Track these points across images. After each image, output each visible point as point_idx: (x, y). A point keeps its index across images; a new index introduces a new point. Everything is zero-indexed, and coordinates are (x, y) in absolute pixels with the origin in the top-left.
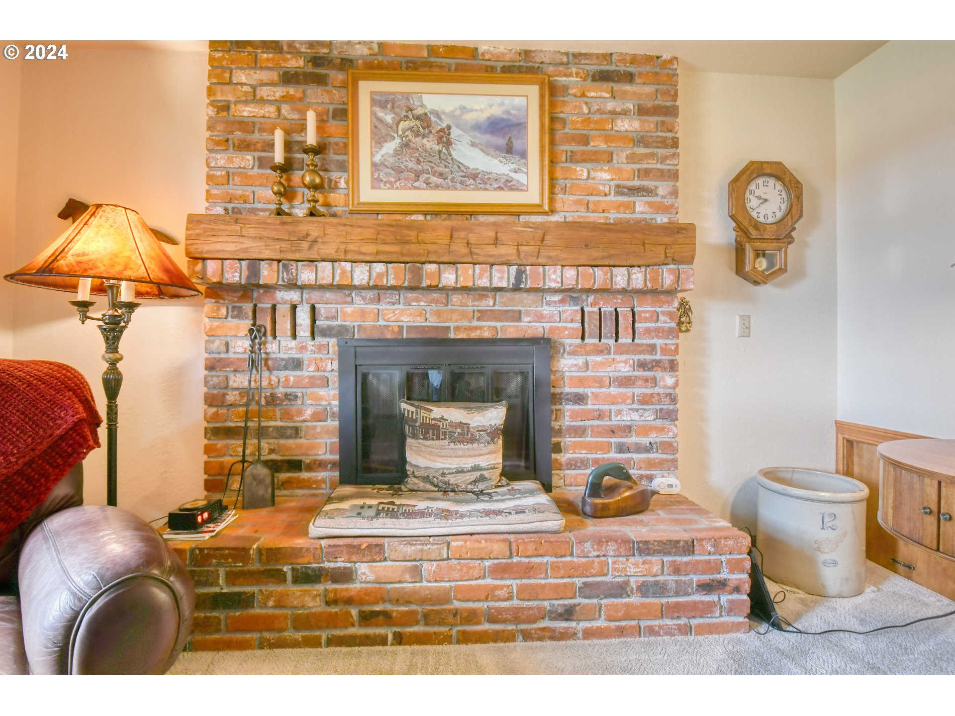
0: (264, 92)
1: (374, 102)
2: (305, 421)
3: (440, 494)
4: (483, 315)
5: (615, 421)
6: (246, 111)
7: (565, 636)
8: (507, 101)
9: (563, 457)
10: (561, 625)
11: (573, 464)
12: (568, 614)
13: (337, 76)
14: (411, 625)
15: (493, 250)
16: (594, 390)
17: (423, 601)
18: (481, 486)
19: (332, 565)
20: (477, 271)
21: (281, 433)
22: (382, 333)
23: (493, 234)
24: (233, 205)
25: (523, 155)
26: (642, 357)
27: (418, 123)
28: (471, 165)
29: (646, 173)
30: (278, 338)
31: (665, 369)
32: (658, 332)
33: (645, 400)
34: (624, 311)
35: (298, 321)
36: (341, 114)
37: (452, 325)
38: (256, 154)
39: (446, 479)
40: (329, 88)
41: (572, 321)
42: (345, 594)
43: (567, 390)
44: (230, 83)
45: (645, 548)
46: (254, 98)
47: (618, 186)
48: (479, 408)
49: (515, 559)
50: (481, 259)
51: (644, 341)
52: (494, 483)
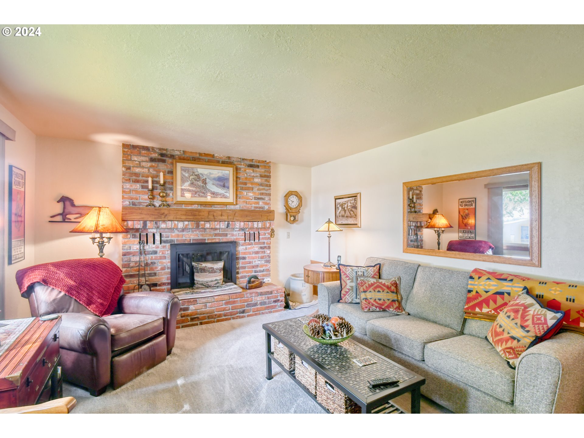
0: (144, 164)
1: (182, 170)
2: (158, 270)
3: (206, 288)
4: (216, 235)
5: (254, 264)
6: (137, 170)
7: (243, 317)
8: (223, 172)
9: (239, 276)
10: (242, 315)
11: (242, 277)
12: (243, 312)
13: (169, 160)
14: (204, 320)
15: (221, 218)
16: (248, 256)
17: (207, 313)
18: (218, 285)
19: (183, 307)
20: (216, 223)
21: (150, 275)
22: (184, 241)
23: (221, 213)
24: (132, 201)
25: (228, 188)
26: (261, 246)
27: (196, 177)
28: (213, 190)
29: (262, 194)
30: (148, 244)
31: (267, 249)
32: (265, 238)
33: (262, 258)
34: (256, 233)
35: (156, 238)
36: (171, 172)
37: (206, 238)
38: (140, 184)
39: (208, 284)
40: (166, 164)
41: (242, 236)
42: (187, 314)
43: (241, 256)
44: (131, 160)
45: (261, 294)
46: (139, 166)
47: (255, 197)
48: (216, 263)
49: (231, 300)
50: (217, 220)
51: (262, 241)
52: (221, 284)
